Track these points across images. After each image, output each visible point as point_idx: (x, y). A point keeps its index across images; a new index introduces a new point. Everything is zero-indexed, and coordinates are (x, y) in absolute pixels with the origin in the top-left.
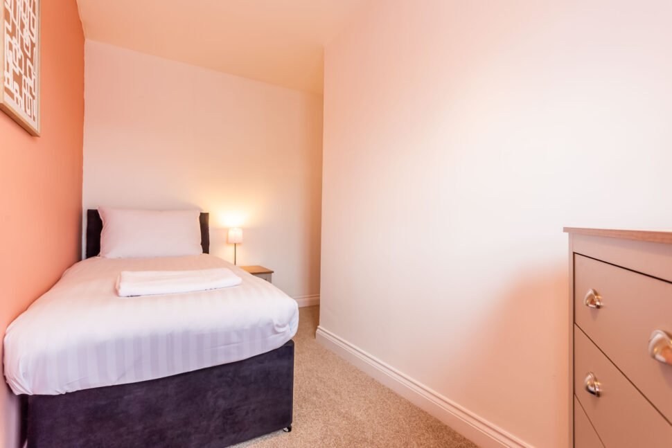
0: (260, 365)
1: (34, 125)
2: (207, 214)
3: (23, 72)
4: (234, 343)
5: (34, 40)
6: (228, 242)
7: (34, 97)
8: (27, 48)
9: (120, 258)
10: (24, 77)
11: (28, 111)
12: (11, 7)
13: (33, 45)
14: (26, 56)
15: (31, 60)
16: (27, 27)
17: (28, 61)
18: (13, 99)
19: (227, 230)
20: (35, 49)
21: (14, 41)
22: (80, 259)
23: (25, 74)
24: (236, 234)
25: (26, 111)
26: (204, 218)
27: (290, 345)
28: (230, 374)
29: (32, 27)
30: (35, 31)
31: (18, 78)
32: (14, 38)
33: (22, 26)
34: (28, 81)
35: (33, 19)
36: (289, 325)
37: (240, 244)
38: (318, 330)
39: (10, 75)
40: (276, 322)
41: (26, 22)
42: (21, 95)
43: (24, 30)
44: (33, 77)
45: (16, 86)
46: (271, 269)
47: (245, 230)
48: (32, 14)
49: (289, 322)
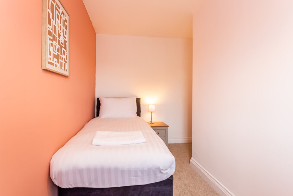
0: (154, 187)
1: (67, 73)
2: (140, 99)
3: (60, 54)
4: (140, 176)
5: (66, 40)
6: (148, 111)
7: (66, 62)
8: (62, 44)
9: (106, 118)
10: (60, 55)
11: (63, 68)
12: (52, 29)
13: (66, 42)
14: (61, 47)
15: (65, 48)
16: (62, 35)
17: (63, 49)
18: (54, 65)
19: (148, 105)
20: (67, 43)
21: (54, 43)
22: (94, 117)
23: (61, 54)
24: (152, 107)
25: (61, 68)
26: (138, 100)
27: (171, 179)
28: (139, 190)
29: (65, 35)
30: (67, 36)
31: (57, 57)
32: (54, 41)
33: (59, 35)
34: (63, 56)
35: (66, 32)
36: (170, 168)
37: (154, 112)
38: (191, 160)
39: (52, 57)
40: (161, 168)
41: (62, 34)
42: (58, 62)
43: (61, 37)
44: (66, 54)
45: (56, 60)
46: (168, 125)
47: (156, 106)
48: (65, 30)
49: (170, 167)
